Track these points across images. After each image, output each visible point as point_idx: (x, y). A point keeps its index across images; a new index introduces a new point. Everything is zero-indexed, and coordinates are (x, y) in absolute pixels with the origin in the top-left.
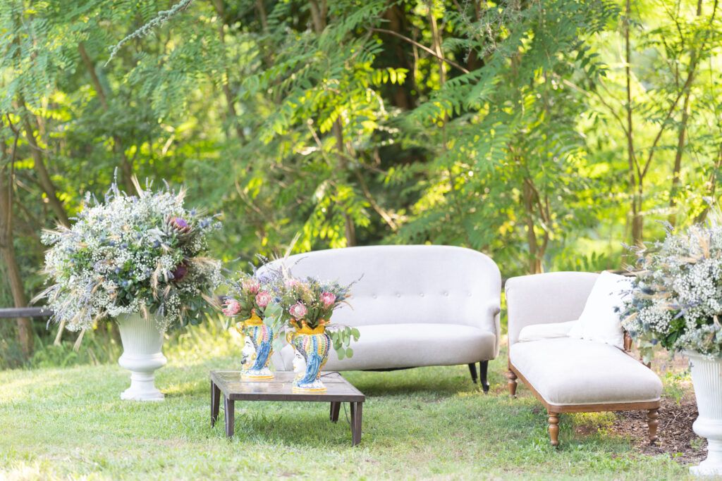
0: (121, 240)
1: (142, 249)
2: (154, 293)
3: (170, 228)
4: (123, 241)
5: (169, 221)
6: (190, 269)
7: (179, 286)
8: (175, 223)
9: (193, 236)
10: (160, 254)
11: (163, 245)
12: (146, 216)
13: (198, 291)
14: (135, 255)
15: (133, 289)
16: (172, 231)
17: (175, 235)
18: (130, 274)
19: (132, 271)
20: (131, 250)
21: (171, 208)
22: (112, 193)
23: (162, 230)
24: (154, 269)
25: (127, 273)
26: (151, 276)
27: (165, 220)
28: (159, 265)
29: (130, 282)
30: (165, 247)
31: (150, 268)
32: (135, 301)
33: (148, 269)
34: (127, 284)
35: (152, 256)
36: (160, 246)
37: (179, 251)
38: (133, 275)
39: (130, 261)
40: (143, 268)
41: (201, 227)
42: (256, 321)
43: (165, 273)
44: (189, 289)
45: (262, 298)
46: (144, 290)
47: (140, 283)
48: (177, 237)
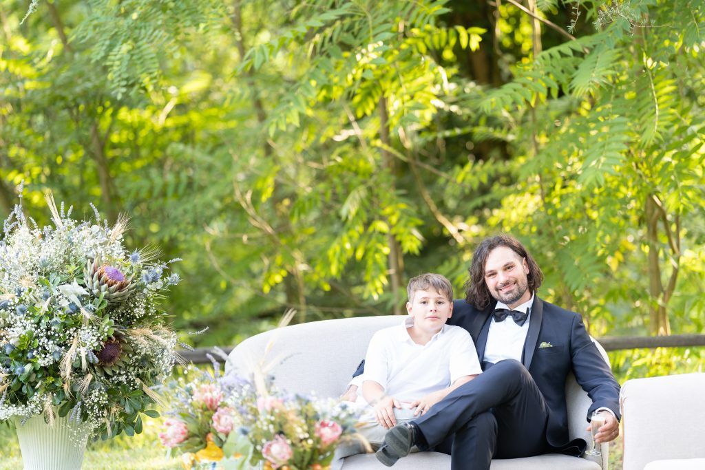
0: (17, 300)
1: (51, 316)
2: (66, 387)
3: (96, 283)
4: (21, 301)
5: (95, 271)
6: (127, 347)
7: (109, 372)
8: (104, 276)
9: (133, 295)
10: (78, 324)
11: (82, 310)
12: (61, 260)
13: (138, 381)
14: (38, 323)
15: (32, 379)
16: (99, 287)
17: (104, 293)
18: (29, 355)
19: (32, 351)
20: (33, 316)
21: (100, 250)
22: (14, 219)
23: (84, 286)
24: (67, 347)
25: (24, 352)
26: (61, 358)
27: (90, 270)
28: (75, 342)
29: (28, 367)
30: (86, 314)
31: (60, 346)
32: (36, 398)
33: (57, 348)
34: (23, 371)
35: (65, 327)
36: (78, 310)
37: (107, 320)
38: (33, 357)
39: (31, 333)
40: (50, 346)
41: (145, 281)
42: (214, 454)
43: (83, 355)
44: (123, 378)
45: (223, 420)
46: (51, 380)
47: (45, 368)
48: (106, 297)
